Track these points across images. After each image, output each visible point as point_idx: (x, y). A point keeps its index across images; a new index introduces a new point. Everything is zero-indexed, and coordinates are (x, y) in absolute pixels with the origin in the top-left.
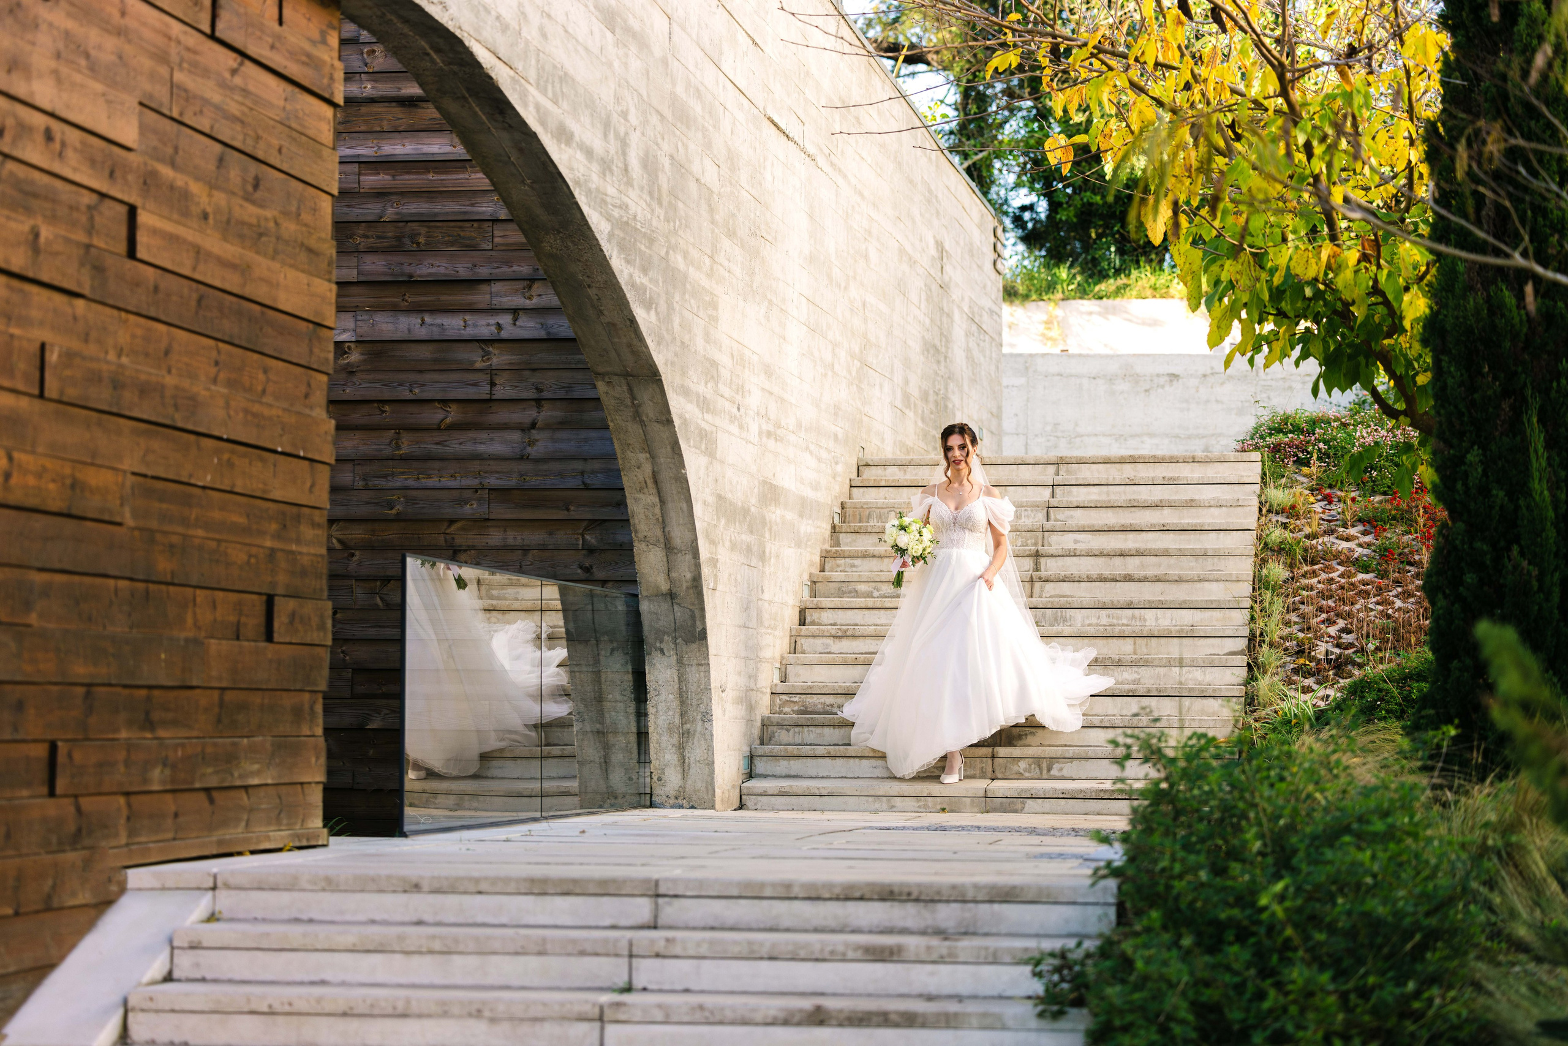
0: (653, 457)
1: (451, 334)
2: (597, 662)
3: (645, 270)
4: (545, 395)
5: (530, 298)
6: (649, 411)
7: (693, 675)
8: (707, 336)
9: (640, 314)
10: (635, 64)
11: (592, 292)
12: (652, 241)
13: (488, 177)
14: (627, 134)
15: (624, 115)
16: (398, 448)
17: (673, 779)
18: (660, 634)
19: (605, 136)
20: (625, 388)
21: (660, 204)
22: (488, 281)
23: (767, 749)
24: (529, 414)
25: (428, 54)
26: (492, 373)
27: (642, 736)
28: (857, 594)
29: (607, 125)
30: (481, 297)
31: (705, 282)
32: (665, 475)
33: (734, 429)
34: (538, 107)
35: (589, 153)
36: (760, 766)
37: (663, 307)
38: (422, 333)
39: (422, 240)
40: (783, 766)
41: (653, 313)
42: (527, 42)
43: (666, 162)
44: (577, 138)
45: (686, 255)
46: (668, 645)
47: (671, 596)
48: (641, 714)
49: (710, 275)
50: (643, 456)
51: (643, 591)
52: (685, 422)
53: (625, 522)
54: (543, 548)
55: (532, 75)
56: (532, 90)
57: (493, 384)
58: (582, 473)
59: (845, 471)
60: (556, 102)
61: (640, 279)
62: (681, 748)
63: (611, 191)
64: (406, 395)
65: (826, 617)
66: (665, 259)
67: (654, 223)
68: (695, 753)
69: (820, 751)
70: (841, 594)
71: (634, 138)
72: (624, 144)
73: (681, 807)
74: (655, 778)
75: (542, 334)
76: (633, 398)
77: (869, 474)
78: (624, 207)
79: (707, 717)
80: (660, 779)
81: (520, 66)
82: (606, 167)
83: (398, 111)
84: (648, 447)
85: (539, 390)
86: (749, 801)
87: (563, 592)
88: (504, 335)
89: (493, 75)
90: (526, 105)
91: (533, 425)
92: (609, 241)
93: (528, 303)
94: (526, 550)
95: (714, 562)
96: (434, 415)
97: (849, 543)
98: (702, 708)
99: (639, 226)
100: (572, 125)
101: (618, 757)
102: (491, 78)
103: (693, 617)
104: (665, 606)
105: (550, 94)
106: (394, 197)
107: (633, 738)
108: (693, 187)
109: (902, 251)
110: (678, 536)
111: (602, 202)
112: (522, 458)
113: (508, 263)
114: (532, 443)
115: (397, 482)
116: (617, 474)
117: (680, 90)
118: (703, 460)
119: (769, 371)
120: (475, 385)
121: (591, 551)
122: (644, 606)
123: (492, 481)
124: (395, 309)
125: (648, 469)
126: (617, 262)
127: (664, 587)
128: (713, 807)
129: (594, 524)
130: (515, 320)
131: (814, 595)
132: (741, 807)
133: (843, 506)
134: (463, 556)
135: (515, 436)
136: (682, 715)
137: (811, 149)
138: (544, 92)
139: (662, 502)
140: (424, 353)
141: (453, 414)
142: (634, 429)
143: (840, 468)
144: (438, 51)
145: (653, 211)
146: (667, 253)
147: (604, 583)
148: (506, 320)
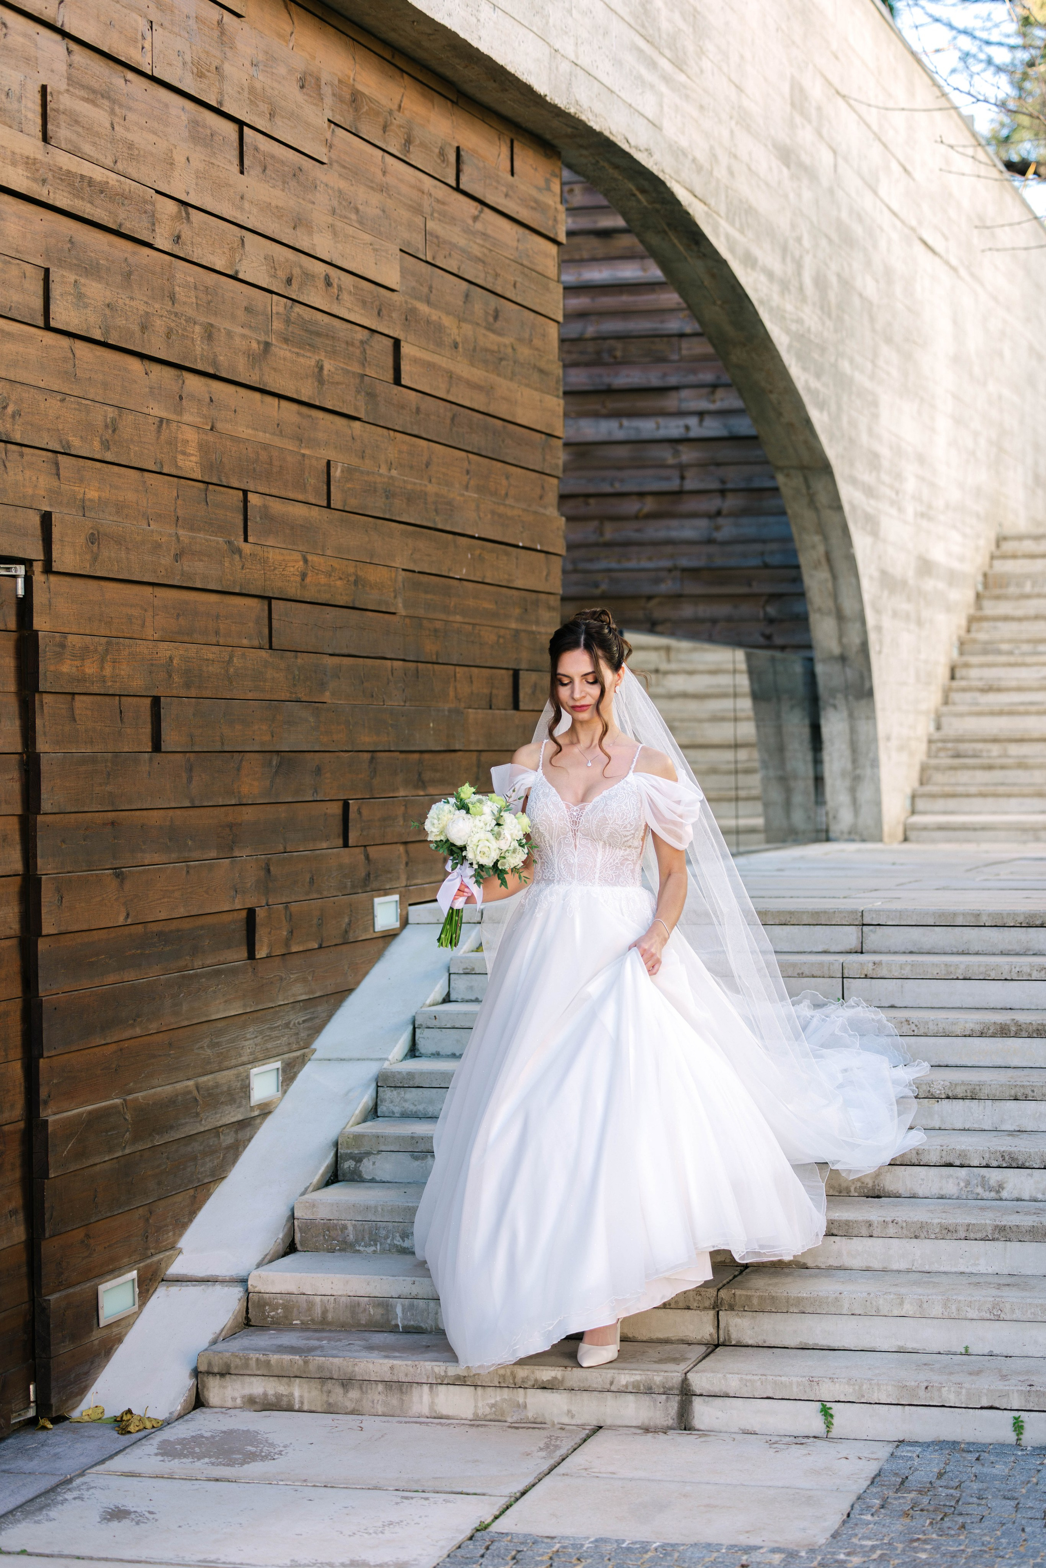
0: (826, 538)
1: (645, 435)
2: (778, 716)
3: (818, 376)
4: (730, 486)
5: (714, 402)
6: (823, 499)
7: (863, 727)
8: (870, 431)
9: (816, 416)
10: (807, 195)
11: (773, 397)
12: (823, 350)
13: (682, 295)
14: (801, 257)
15: (799, 240)
16: (602, 534)
17: (845, 818)
18: (833, 692)
19: (784, 259)
20: (801, 479)
21: (830, 316)
22: (676, 388)
23: (927, 789)
24: (712, 504)
25: (634, 195)
26: (682, 469)
27: (819, 780)
28: (999, 652)
29: (785, 249)
30: (671, 402)
31: (868, 384)
32: (837, 554)
33: (894, 511)
34: (728, 237)
35: (770, 275)
36: (921, 804)
37: (833, 407)
38: (620, 435)
39: (619, 354)
40: (940, 804)
41: (825, 414)
42: (718, 181)
43: (833, 280)
44: (760, 263)
45: (852, 361)
46: (840, 700)
47: (843, 659)
48: (817, 761)
49: (872, 377)
50: (817, 539)
51: (817, 654)
52: (853, 507)
53: (802, 595)
54: (729, 619)
55: (722, 209)
56: (723, 223)
57: (682, 478)
58: (762, 554)
59: (986, 544)
60: (742, 232)
61: (814, 384)
62: (853, 791)
63: (789, 307)
64: (607, 489)
65: (974, 673)
66: (835, 366)
67: (826, 334)
68: (865, 794)
69: (973, 790)
70: (985, 652)
71: (808, 260)
72: (799, 265)
73: (853, 840)
74: (831, 816)
75: (724, 433)
76: (808, 487)
77: (1008, 547)
78: (800, 321)
79: (875, 763)
80: (835, 817)
81: (712, 202)
82: (785, 287)
83: (594, 242)
84: (821, 530)
85: (723, 482)
86: (912, 835)
87: (749, 658)
88: (693, 434)
89: (691, 211)
90: (717, 236)
91: (719, 513)
92: (788, 351)
93: (712, 407)
94: (714, 621)
95: (879, 629)
96: (632, 507)
97: (991, 608)
98: (871, 755)
99: (812, 337)
100: (757, 252)
101: (798, 799)
102: (688, 214)
103: (862, 677)
104: (837, 668)
105: (737, 225)
106: (593, 318)
107: (811, 783)
108: (856, 301)
109: (1031, 349)
110: (848, 606)
111: (780, 316)
112: (710, 541)
113: (694, 372)
114: (717, 528)
115: (603, 565)
116: (794, 553)
117: (844, 215)
118: (869, 540)
119: (921, 459)
120: (668, 479)
121: (771, 621)
122: (820, 669)
123: (684, 562)
124: (596, 415)
125: (821, 549)
126: (795, 370)
127: (836, 650)
128: (880, 840)
129: (773, 597)
130: (701, 421)
131: (962, 653)
132: (906, 839)
133: (985, 575)
134: (659, 628)
135: (703, 523)
136: (854, 761)
137: (954, 262)
138: (732, 224)
139: (834, 577)
140: (622, 452)
141: (649, 505)
142: (808, 516)
143: (982, 542)
144: (643, 191)
145: (823, 324)
146: (836, 360)
147: (783, 648)
148: (693, 421)
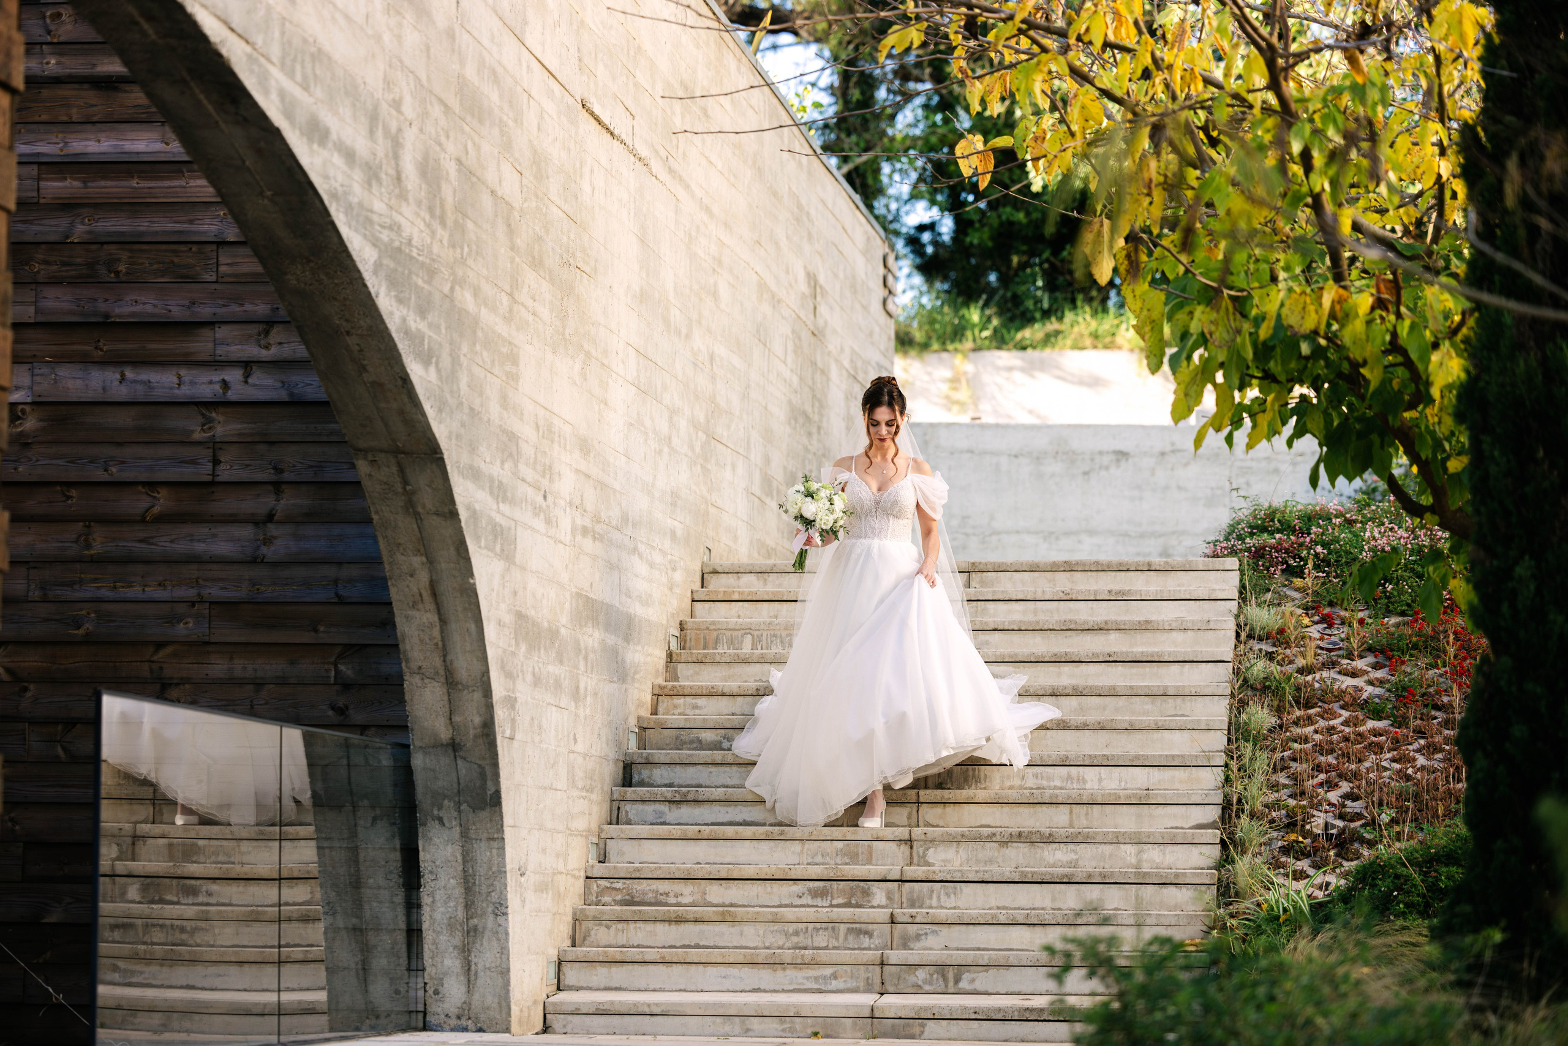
0: (431, 561)
1: (160, 394)
2: (353, 834)
3: (422, 313)
4: (287, 476)
5: (267, 347)
6: (427, 500)
7: (483, 853)
8: (504, 401)
9: (415, 370)
10: (412, 38)
11: (352, 341)
12: (432, 273)
13: (212, 183)
14: (400, 130)
15: (397, 105)
16: (88, 546)
17: (454, 992)
18: (438, 798)
19: (372, 132)
20: (394, 469)
21: (443, 223)
22: (210, 324)
23: (581, 952)
24: (262, 503)
25: (137, 23)
26: (215, 447)
27: (414, 935)
28: (700, 745)
29: (374, 118)
30: (202, 345)
31: (502, 328)
32: (447, 586)
33: (539, 524)
34: (282, 94)
35: (350, 156)
36: (571, 975)
37: (446, 361)
38: (121, 392)
39: (122, 268)
40: (601, 974)
41: (432, 369)
42: (269, 8)
43: (451, 168)
44: (334, 136)
45: (476, 292)
46: (448, 812)
47: (454, 747)
48: (412, 905)
49: (508, 318)
50: (417, 561)
51: (416, 740)
52: (474, 515)
53: (393, 648)
54: (282, 681)
55: (275, 52)
56: (275, 72)
57: (216, 462)
58: (336, 582)
59: (686, 580)
60: (306, 88)
61: (415, 323)
62: (465, 951)
63: (379, 206)
64: (100, 476)
65: (659, 775)
66: (449, 297)
67: (436, 249)
68: (485, 957)
69: (651, 954)
70: (679, 744)
71: (410, 136)
72: (396, 144)
73: (465, 1029)
74: (430, 992)
75: (283, 395)
76: (406, 482)
77: (719, 585)
78: (394, 227)
79: (500, 909)
80: (436, 992)
81: (259, 40)
82: (372, 174)
83: (91, 96)
84: (425, 548)
85: (278, 470)
86: (555, 1021)
87: (309, 741)
88: (232, 396)
89: (224, 51)
90: (266, 92)
91: (270, 518)
92: (375, 273)
93: (265, 354)
94: (259, 684)
95: (511, 702)
96: (136, 504)
97: (690, 677)
98: (494, 896)
99: (415, 253)
100: (327, 118)
101: (380, 962)
102: (219, 55)
103: (483, 776)
104: (445, 760)
105: (299, 77)
106: (85, 211)
107: (401, 938)
108: (486, 201)
109: (762, 286)
110: (463, 666)
111: (364, 219)
112: (255, 561)
113: (238, 300)
114: (268, 541)
115: (87, 592)
116: (382, 583)
117: (470, 72)
118: (498, 566)
119: (585, 447)
120: (193, 462)
121: (346, 686)
122: (418, 761)
123: (214, 592)
124: (85, 360)
125: (424, 577)
126: (385, 302)
127: (445, 734)
128: (507, 1030)
129: (350, 650)
130: (247, 376)
131: (642, 744)
132: (546, 1029)
133: (682, 627)
134: (174, 693)
135: (246, 532)
136: (468, 906)
137: (643, 151)
138: (291, 75)
139: (443, 621)
140: (124, 419)
141: (163, 502)
142: (405, 525)
143: (678, 576)
144: (150, 18)
145: (433, 233)
146: (452, 289)
147: (363, 729)
148: (234, 376)
